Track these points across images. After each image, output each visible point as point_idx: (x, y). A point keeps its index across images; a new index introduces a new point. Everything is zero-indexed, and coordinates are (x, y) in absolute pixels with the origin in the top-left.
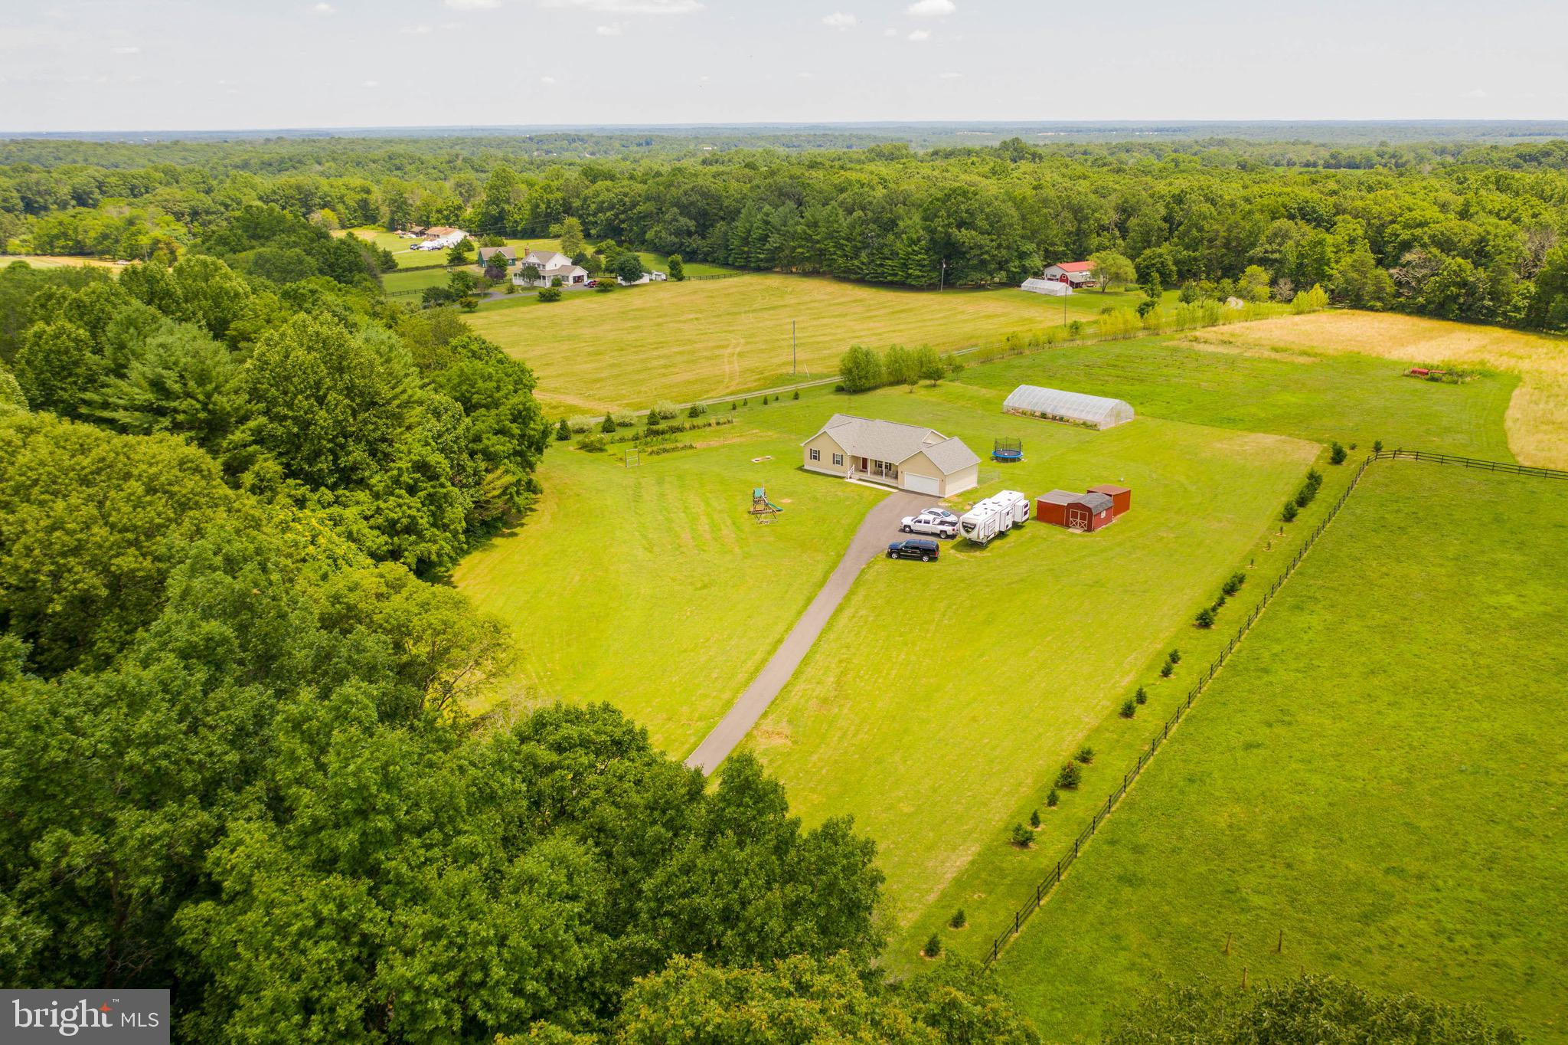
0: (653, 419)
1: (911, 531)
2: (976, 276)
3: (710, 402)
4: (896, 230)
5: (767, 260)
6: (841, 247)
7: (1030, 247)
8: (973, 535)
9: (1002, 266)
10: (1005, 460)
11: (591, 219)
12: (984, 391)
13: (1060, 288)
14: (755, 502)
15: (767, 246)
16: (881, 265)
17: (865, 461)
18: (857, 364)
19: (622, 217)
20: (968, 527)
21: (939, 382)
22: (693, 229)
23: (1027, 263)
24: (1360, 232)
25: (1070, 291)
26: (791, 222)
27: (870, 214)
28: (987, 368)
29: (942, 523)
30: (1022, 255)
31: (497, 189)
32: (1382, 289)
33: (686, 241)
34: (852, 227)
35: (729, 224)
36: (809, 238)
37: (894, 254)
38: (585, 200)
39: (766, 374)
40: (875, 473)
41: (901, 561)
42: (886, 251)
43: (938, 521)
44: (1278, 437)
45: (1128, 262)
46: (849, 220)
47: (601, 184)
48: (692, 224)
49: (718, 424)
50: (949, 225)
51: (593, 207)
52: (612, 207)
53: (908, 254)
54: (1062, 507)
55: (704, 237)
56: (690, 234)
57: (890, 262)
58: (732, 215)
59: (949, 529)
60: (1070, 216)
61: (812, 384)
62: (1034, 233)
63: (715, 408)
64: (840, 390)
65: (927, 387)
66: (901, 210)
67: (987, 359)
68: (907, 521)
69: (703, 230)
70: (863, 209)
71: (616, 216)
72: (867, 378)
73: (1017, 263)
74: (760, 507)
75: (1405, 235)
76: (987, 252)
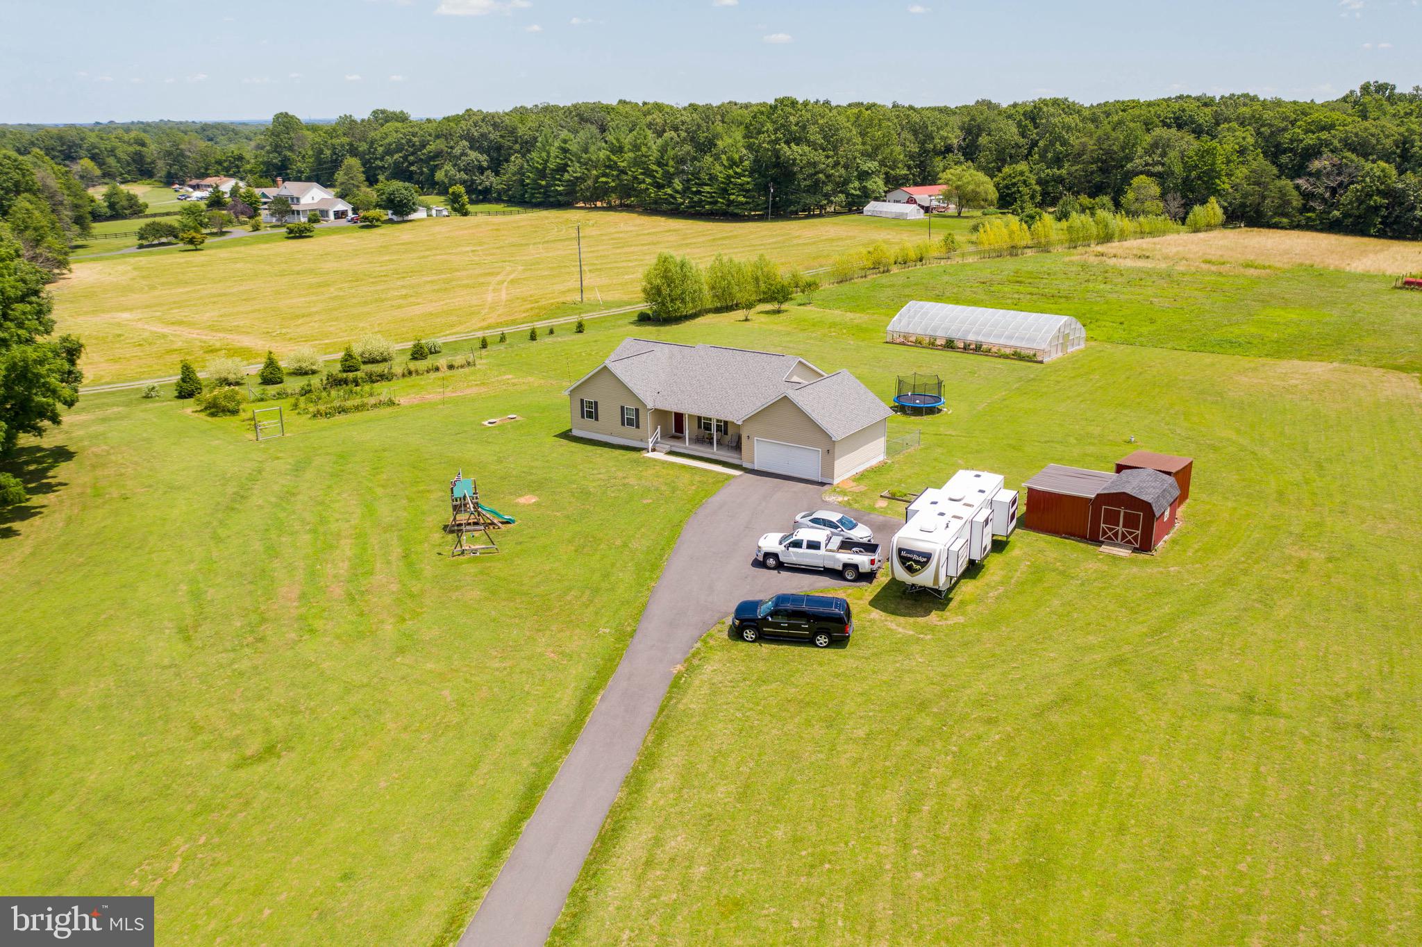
0: (349, 364)
1: (780, 566)
2: (809, 200)
3: (451, 339)
4: (714, 151)
5: (568, 193)
6: (648, 173)
7: (871, 165)
8: (924, 578)
9: (842, 185)
10: (917, 411)
11: (379, 163)
12: (850, 315)
13: (912, 211)
14: (457, 509)
15: (566, 176)
16: (698, 192)
17: (679, 417)
18: (669, 281)
19: (411, 158)
20: (912, 560)
21: (784, 307)
22: (485, 164)
23: (869, 184)
24: (1251, 140)
25: (921, 215)
26: (592, 148)
27: (683, 134)
28: (846, 287)
29: (847, 545)
30: (864, 176)
31: (278, 136)
32: (1289, 203)
33: (478, 178)
34: (663, 150)
35: (524, 156)
36: (612, 166)
37: (713, 178)
38: (372, 143)
39: (543, 303)
40: (699, 440)
41: (766, 649)
42: (703, 176)
43: (836, 541)
44: (1331, 366)
45: (987, 179)
46: (660, 141)
47: (391, 126)
48: (484, 159)
49: (451, 367)
50: (777, 141)
51: (380, 150)
52: (400, 148)
53: (729, 177)
54: (1087, 500)
55: (497, 174)
56: (482, 170)
57: (707, 189)
58: (527, 146)
59: (862, 560)
60: (910, 137)
61: (605, 313)
62: (876, 149)
63: (455, 347)
64: (644, 319)
65: (767, 312)
66: (719, 127)
67: (843, 279)
68: (771, 542)
69: (496, 166)
70: (676, 129)
71: (405, 158)
72: (683, 301)
73: (857, 184)
74: (462, 517)
75: (1310, 140)
76: (821, 171)
